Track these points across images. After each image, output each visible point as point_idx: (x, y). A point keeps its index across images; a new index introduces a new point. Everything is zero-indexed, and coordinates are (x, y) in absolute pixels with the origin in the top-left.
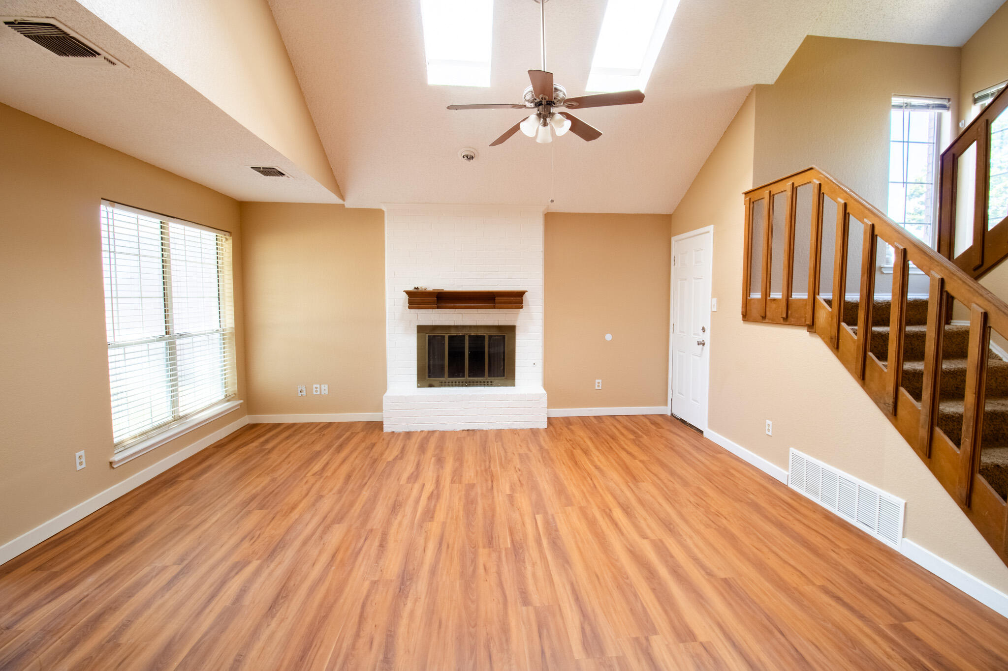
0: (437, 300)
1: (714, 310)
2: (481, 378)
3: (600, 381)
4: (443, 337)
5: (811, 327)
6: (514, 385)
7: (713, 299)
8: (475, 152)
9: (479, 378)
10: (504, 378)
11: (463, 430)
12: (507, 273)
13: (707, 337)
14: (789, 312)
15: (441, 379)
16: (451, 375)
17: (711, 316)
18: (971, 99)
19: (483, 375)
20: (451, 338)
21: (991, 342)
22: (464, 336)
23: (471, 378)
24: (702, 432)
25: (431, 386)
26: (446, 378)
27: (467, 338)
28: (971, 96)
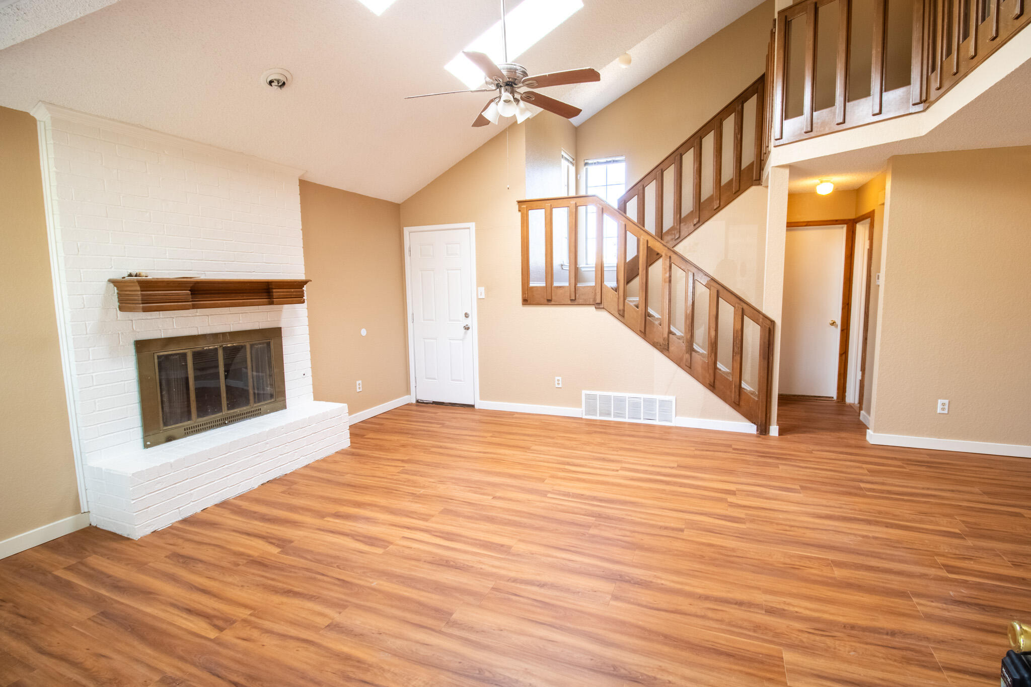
0: (192, 294)
1: (480, 297)
2: (245, 408)
3: (360, 382)
4: (184, 356)
5: (599, 305)
6: (284, 407)
7: (479, 288)
8: (289, 76)
9: (242, 409)
10: (273, 400)
11: (262, 484)
12: (264, 255)
13: (473, 322)
14: (577, 295)
15: (187, 424)
16: (202, 412)
17: (478, 303)
18: (583, 163)
19: (247, 403)
20: (197, 355)
21: (649, 308)
22: (216, 349)
23: (232, 411)
24: (473, 406)
25: (170, 439)
26: (195, 420)
27: (221, 355)
28: (583, 160)
